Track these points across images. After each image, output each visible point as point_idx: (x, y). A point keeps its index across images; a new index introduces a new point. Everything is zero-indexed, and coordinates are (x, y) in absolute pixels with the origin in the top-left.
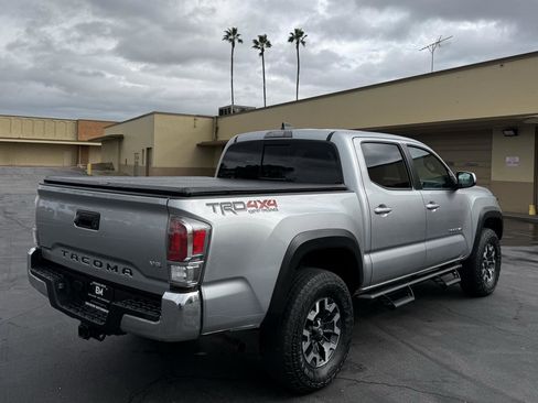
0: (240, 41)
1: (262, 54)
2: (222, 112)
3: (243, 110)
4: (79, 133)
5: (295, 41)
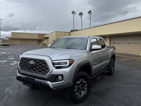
0: (75, 14)
1: (81, 17)
2: (71, 31)
3: (76, 30)
4: (39, 37)
5: (89, 13)
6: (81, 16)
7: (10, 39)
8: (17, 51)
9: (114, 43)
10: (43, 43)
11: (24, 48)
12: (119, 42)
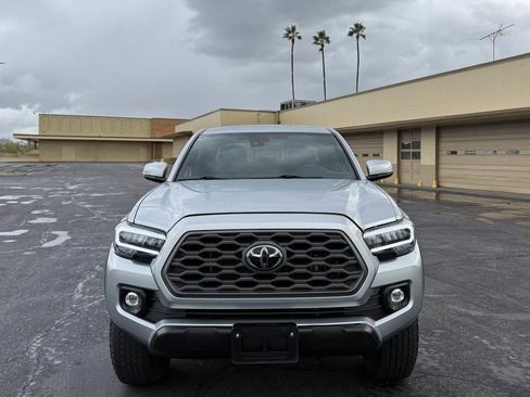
0: (299, 38)
1: (322, 50)
2: (283, 107)
3: (304, 104)
4: (153, 130)
5: (355, 35)
6: (323, 46)
7: (35, 141)
8: (65, 189)
9: (454, 153)
10: (168, 157)
11: (92, 178)
12: (471, 146)
